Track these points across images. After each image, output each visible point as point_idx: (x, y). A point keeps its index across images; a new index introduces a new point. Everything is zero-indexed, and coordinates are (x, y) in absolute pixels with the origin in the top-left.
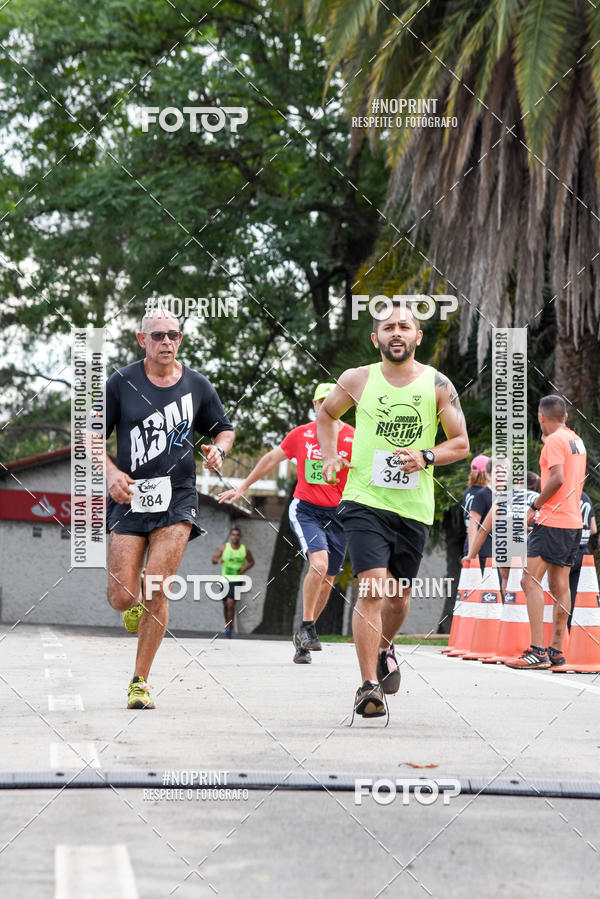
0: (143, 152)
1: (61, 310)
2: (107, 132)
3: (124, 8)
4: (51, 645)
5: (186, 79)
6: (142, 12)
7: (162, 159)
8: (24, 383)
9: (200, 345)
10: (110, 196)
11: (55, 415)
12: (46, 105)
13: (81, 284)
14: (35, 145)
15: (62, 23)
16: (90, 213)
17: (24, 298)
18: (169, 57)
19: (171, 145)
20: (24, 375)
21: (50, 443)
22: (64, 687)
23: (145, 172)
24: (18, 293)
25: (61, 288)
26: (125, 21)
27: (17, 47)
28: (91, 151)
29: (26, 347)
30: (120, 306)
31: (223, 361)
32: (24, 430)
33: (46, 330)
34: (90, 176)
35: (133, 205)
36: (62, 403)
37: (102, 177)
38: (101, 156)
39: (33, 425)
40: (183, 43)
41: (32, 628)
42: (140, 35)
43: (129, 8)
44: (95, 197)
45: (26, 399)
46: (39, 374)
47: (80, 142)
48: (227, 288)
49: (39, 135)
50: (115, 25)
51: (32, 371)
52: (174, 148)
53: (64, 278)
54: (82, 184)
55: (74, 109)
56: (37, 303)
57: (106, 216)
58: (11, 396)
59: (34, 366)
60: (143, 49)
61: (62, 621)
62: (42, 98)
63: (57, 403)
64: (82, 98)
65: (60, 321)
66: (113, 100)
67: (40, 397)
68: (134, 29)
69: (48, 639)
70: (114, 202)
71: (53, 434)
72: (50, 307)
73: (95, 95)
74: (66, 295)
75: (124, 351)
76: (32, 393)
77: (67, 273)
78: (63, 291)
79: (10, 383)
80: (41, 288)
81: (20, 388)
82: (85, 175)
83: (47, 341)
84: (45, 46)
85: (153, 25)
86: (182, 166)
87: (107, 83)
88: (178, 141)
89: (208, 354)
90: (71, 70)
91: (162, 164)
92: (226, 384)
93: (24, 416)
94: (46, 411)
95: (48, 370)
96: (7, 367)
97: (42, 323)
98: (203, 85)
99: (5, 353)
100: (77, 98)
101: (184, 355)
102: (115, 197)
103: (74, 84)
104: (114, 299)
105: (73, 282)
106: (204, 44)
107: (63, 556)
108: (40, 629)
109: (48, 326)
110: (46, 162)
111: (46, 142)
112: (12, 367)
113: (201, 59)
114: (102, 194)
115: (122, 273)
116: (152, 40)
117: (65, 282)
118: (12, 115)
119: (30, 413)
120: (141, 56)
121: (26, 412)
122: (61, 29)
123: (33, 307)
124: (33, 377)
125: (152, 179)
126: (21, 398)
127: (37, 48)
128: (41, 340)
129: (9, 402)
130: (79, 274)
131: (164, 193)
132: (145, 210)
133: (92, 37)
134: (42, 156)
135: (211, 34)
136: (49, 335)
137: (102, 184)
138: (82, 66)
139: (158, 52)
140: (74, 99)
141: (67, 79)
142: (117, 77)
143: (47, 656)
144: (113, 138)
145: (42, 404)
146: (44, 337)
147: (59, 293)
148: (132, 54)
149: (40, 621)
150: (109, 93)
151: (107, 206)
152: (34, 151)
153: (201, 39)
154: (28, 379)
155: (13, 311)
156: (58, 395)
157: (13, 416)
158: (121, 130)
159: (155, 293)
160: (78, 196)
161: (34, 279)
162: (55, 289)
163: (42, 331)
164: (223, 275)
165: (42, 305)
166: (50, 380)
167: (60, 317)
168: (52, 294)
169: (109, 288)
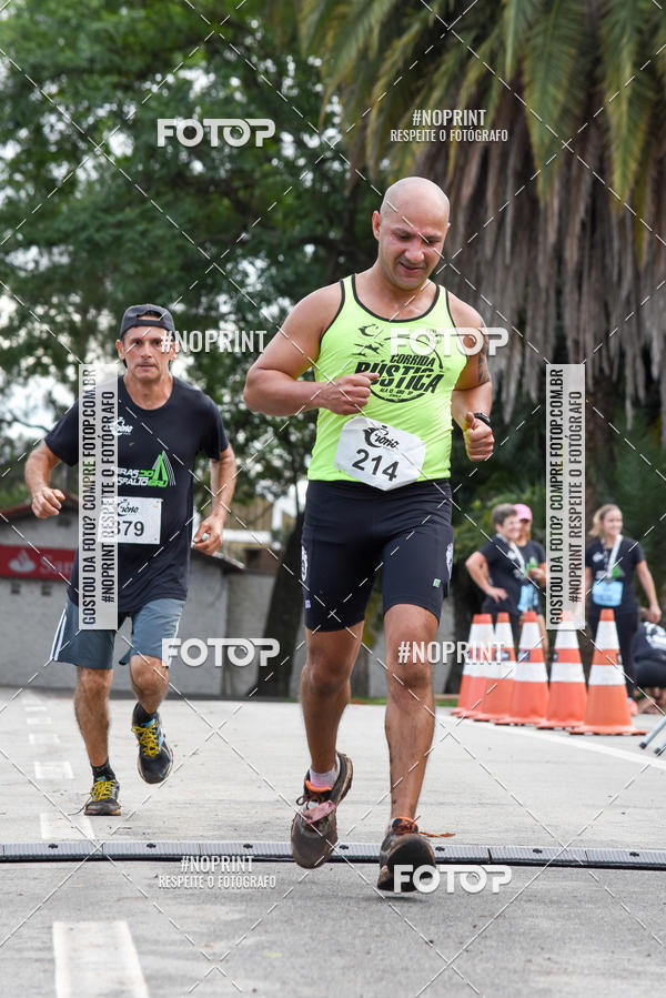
0: (126, 182)
1: (40, 352)
2: (88, 162)
3: (106, 31)
4: (33, 709)
5: (172, 105)
6: (126, 35)
7: (148, 190)
10: (92, 230)
12: (23, 133)
13: (61, 323)
14: (11, 176)
15: (40, 46)
16: (71, 248)
18: (154, 81)
19: (157, 176)
20: (1, 420)
22: (50, 753)
23: (130, 204)
25: (41, 329)
26: (108, 43)
28: (72, 183)
29: (2, 391)
30: (103, 346)
33: (24, 373)
34: (70, 209)
35: (117, 240)
37: (84, 210)
38: (82, 187)
40: (168, 66)
41: (13, 691)
42: (123, 58)
43: (111, 30)
44: (76, 231)
46: (15, 419)
47: (59, 172)
48: (217, 327)
49: (15, 166)
50: (97, 48)
51: (9, 418)
52: (160, 179)
53: (43, 318)
54: (61, 218)
55: (53, 137)
56: (15, 345)
57: (89, 252)
59: (11, 412)
60: (127, 73)
62: (19, 126)
64: (61, 126)
65: (39, 363)
66: (96, 128)
67: (18, 444)
68: (116, 52)
69: (31, 702)
70: (97, 237)
72: (29, 348)
74: (45, 336)
76: (9, 442)
77: (46, 314)
78: (41, 332)
80: (19, 328)
82: (64, 208)
83: (25, 384)
84: (22, 71)
85: (137, 48)
86: (169, 197)
87: (89, 110)
88: (164, 171)
90: (49, 96)
95: (26, 415)
97: (19, 366)
98: (192, 112)
100: (56, 126)
102: (98, 230)
103: (53, 110)
104: (96, 339)
105: (51, 321)
106: (190, 67)
107: (43, 614)
109: (27, 369)
110: (23, 194)
111: (22, 173)
113: (188, 84)
114: (84, 227)
115: (105, 312)
116: (136, 63)
117: (44, 322)
120: (124, 80)
122: (38, 52)
123: (10, 348)
124: (10, 424)
125: (137, 211)
127: (14, 73)
128: (19, 384)
130: (59, 313)
131: (150, 226)
132: (129, 245)
133: (71, 59)
134: (17, 186)
135: (198, 52)
136: (26, 378)
137: (84, 217)
138: (61, 92)
139: (144, 75)
140: (52, 127)
141: (46, 106)
142: (98, 102)
143: (30, 721)
144: (94, 167)
145: (19, 450)
146: (21, 380)
147: (37, 334)
148: (114, 79)
150: (91, 120)
151: (89, 240)
152: (10, 182)
153: (189, 62)
154: (5, 426)
158: (103, 159)
160: (58, 230)
161: (11, 319)
162: (34, 329)
163: (19, 375)
164: (213, 313)
165: (19, 346)
166: (28, 426)
167: (39, 359)
168: (30, 334)
169: (91, 328)
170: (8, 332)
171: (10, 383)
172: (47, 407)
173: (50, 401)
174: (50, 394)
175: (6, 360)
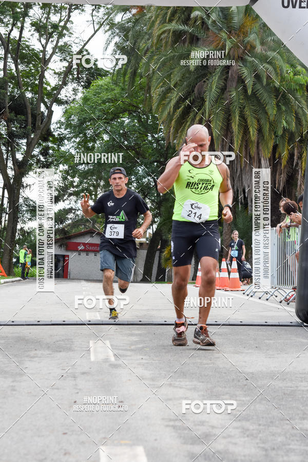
0: (108, 147)
1: (85, 191)
2: (98, 142)
3: (102, 109)
4: (84, 285)
5: (119, 127)
6: (107, 109)
7: (113, 149)
8: (75, 212)
11: (84, 221)
15: (86, 113)
16: (93, 164)
18: (115, 121)
20: (75, 210)
21: (82, 229)
24: (73, 187)
25: (85, 185)
26: (103, 112)
27: (73, 120)
28: (93, 147)
29: (75, 202)
32: (75, 225)
38: (96, 148)
39: (78, 224)
40: (118, 117)
41: (79, 281)
43: (104, 108)
45: (76, 216)
47: (90, 145)
48: (132, 185)
49: (79, 143)
50: (100, 113)
51: (77, 209)
53: (86, 183)
55: (89, 136)
57: (98, 165)
59: (78, 207)
60: (108, 119)
61: (87, 279)
62: (80, 133)
64: (91, 133)
66: (99, 133)
69: (83, 283)
71: (83, 226)
72: (82, 191)
73: (94, 132)
76: (78, 215)
79: (72, 212)
80: (80, 185)
81: (74, 213)
84: (81, 119)
85: (110, 113)
87: (98, 128)
90: (88, 126)
91: (113, 150)
96: (70, 208)
97: (80, 195)
98: (124, 129)
99: (70, 204)
100: (89, 133)
103: (89, 129)
104: (100, 188)
105: (89, 184)
106: (124, 118)
107: (87, 260)
108: (81, 281)
111: (81, 145)
113: (124, 121)
115: (102, 181)
116: (110, 117)
118: (72, 138)
121: (76, 220)
122: (85, 115)
123: (78, 191)
126: (74, 216)
127: (79, 120)
130: (90, 181)
134: (80, 149)
135: (126, 114)
138: (91, 124)
139: (112, 120)
141: (87, 128)
143: (83, 288)
144: (99, 143)
145: (80, 218)
147: (84, 187)
149: (81, 278)
150: (98, 131)
152: (78, 148)
153: (123, 116)
155: (72, 192)
157: (72, 221)
158: (101, 141)
161: (78, 183)
165: (80, 190)
168: (82, 187)
169: (98, 185)
170: (77, 186)
171: (77, 200)
175: (76, 194)
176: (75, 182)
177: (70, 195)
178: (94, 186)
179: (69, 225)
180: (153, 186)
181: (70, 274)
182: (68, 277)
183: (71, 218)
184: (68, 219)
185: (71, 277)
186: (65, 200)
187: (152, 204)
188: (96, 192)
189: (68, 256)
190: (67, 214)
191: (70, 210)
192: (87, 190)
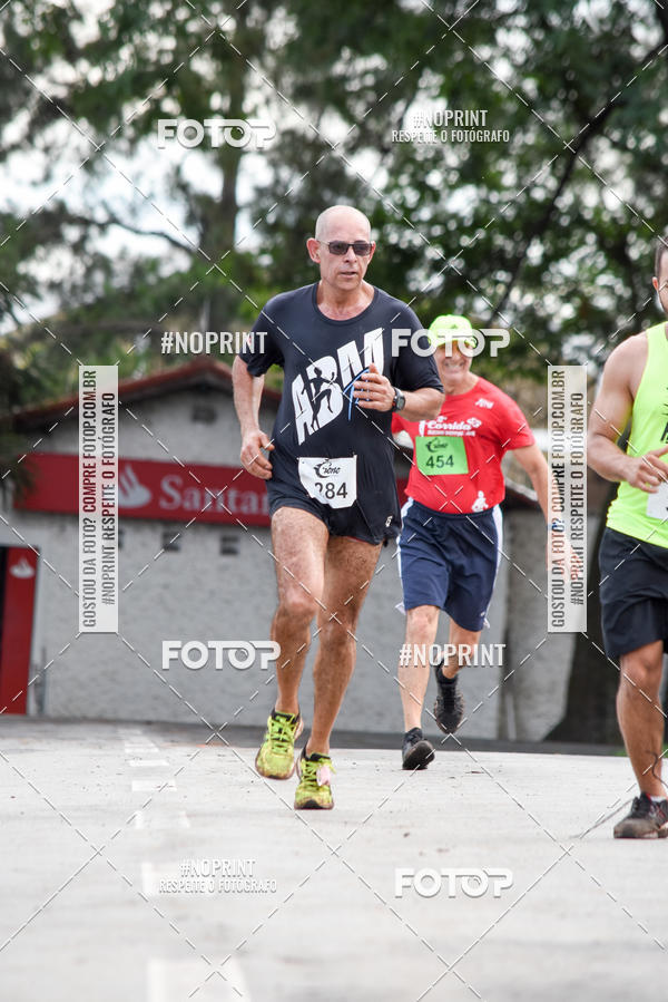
1: (158, 89)
4: (144, 763)
8: (84, 239)
9: (437, 160)
11: (147, 304)
13: (199, 37)
17: (83, 65)
20: (85, 222)
21: (137, 359)
22: (172, 847)
24: (72, 55)
25: (159, 45)
29: (88, 166)
30: (276, 78)
31: (483, 192)
32: (86, 334)
33: (129, 132)
36: (161, 280)
39: (105, 323)
41: (106, 730)
45: (89, 271)
46: (114, 220)
48: (492, 41)
51: (101, 216)
53: (164, 25)
56: (110, 76)
58: (59, 265)
59: (105, 205)
61: (164, 714)
63: (151, 279)
65: (156, 113)
67: (118, 267)
69: (140, 751)
71: (142, 342)
72: (137, 83)
74: (167, 59)
75: (285, 173)
76: (102, 263)
77: (170, 14)
78: (161, 52)
79: (57, 238)
80: (118, 44)
81: (78, 248)
83: (131, 152)
89: (454, 177)
92: (489, 240)
93: (88, 308)
94: (130, 296)
95: (133, 211)
96: (50, 206)
97: (120, 116)
99: (47, 177)
101: (404, 179)
104: (263, 65)
105: (181, 33)
107: (166, 587)
108: (122, 731)
109: (134, 123)
112: (62, 207)
115: (280, 13)
117: (166, 32)
119: (99, 301)
121: (89, 298)
123: (103, 83)
124: (103, 227)
126: (80, 270)
128: (119, 152)
129: (57, 276)
130: (193, 16)
136: (133, 142)
143: (137, 786)
145: (121, 280)
146: (123, 144)
147: (153, 56)
149: (123, 715)
154: (93, 231)
155: (62, 93)
156: (154, 264)
157: (64, 306)
159: (346, 53)
161: (103, 26)
162: (146, 47)
163: (119, 134)
164: (485, 15)
165: (120, 79)
166: (137, 232)
167: (157, 103)
168: (139, 56)
169: (253, 44)
170: (101, 51)
171: (99, 152)
172: (172, 197)
173: (180, 186)
174: (178, 170)
175: (94, 105)
176: (79, 17)
177: (49, 111)
178: (217, 46)
179: (38, 332)
180: (652, 54)
181: (40, 685)
182: (32, 706)
183: (54, 286)
184: (31, 286)
185: (52, 706)
186: (15, 147)
187: (642, 188)
188: (237, 94)
189: (31, 556)
190: (26, 252)
191: (50, 225)
192: (175, 77)
